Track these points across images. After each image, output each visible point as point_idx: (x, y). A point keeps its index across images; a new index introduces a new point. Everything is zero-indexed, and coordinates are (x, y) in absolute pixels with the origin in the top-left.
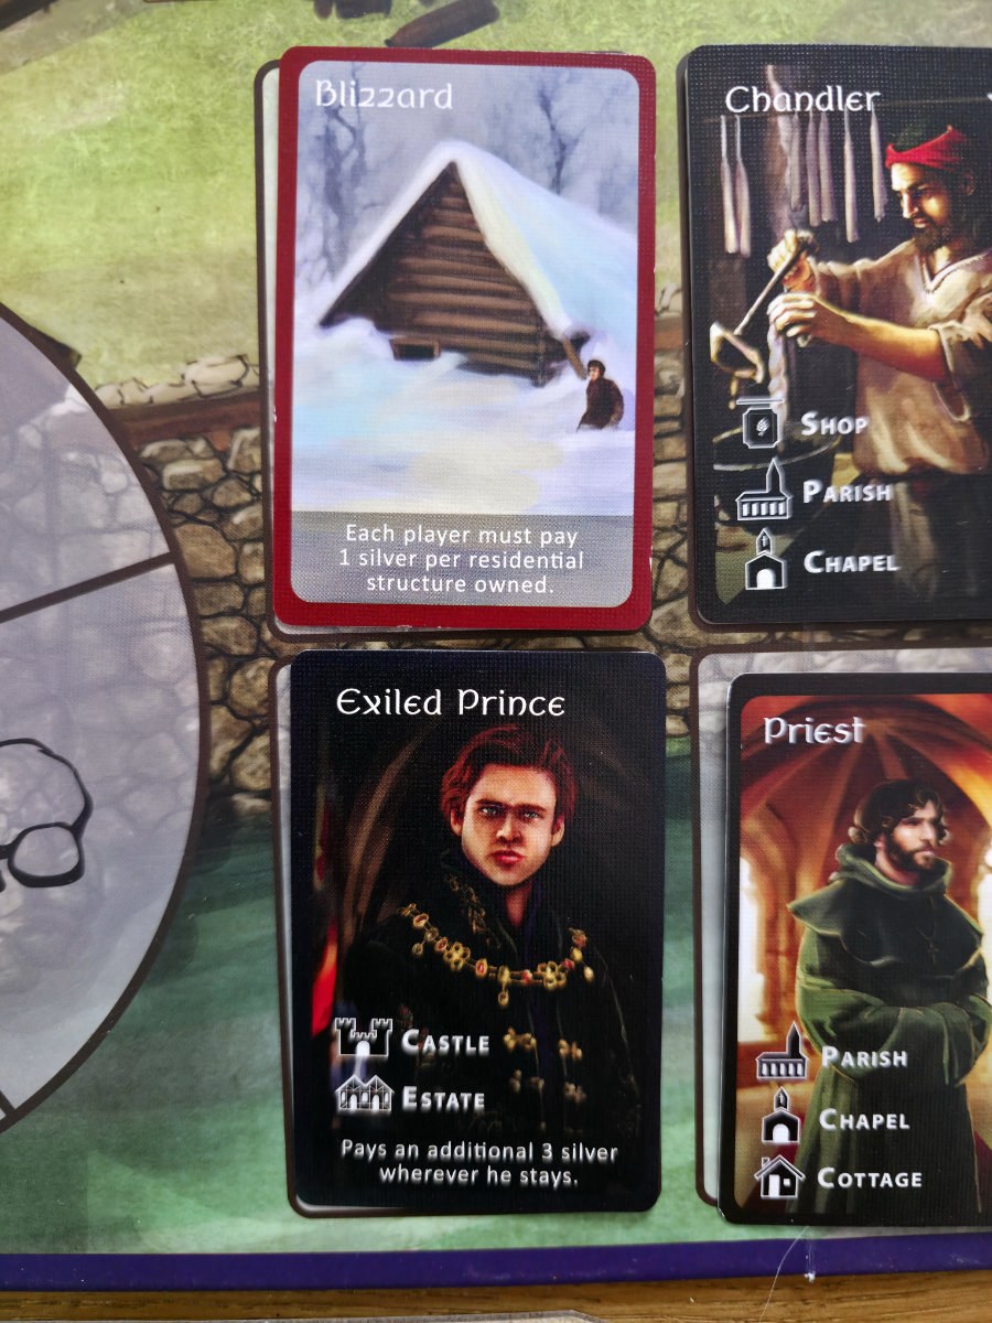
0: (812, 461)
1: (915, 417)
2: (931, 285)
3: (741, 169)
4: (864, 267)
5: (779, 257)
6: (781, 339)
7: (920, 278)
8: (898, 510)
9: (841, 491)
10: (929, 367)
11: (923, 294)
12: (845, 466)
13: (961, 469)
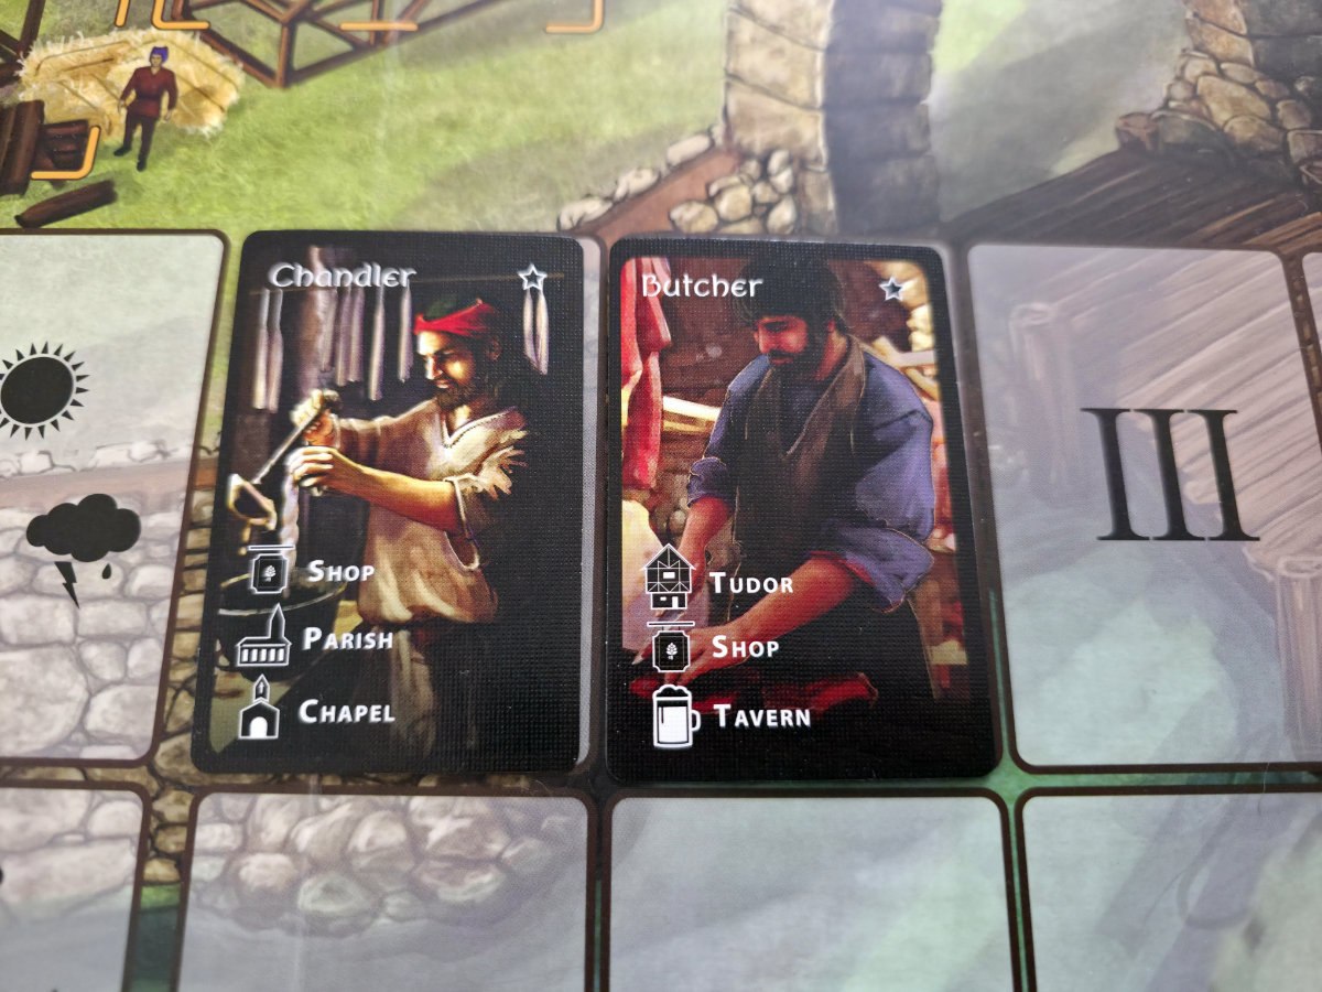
0: (316, 608)
1: (423, 565)
2: (448, 440)
3: (278, 336)
4: (384, 424)
5: (303, 414)
6: (297, 489)
7: (439, 434)
8: (399, 657)
9: (341, 639)
10: (441, 517)
11: (441, 448)
12: (348, 613)
13: (467, 617)
